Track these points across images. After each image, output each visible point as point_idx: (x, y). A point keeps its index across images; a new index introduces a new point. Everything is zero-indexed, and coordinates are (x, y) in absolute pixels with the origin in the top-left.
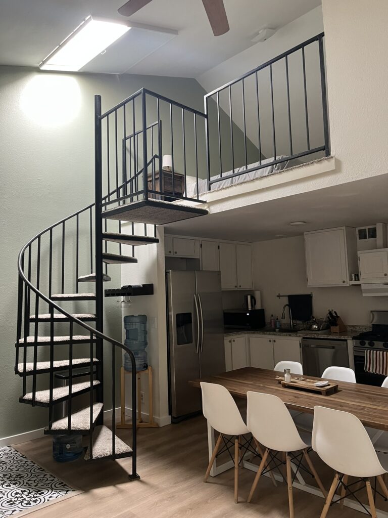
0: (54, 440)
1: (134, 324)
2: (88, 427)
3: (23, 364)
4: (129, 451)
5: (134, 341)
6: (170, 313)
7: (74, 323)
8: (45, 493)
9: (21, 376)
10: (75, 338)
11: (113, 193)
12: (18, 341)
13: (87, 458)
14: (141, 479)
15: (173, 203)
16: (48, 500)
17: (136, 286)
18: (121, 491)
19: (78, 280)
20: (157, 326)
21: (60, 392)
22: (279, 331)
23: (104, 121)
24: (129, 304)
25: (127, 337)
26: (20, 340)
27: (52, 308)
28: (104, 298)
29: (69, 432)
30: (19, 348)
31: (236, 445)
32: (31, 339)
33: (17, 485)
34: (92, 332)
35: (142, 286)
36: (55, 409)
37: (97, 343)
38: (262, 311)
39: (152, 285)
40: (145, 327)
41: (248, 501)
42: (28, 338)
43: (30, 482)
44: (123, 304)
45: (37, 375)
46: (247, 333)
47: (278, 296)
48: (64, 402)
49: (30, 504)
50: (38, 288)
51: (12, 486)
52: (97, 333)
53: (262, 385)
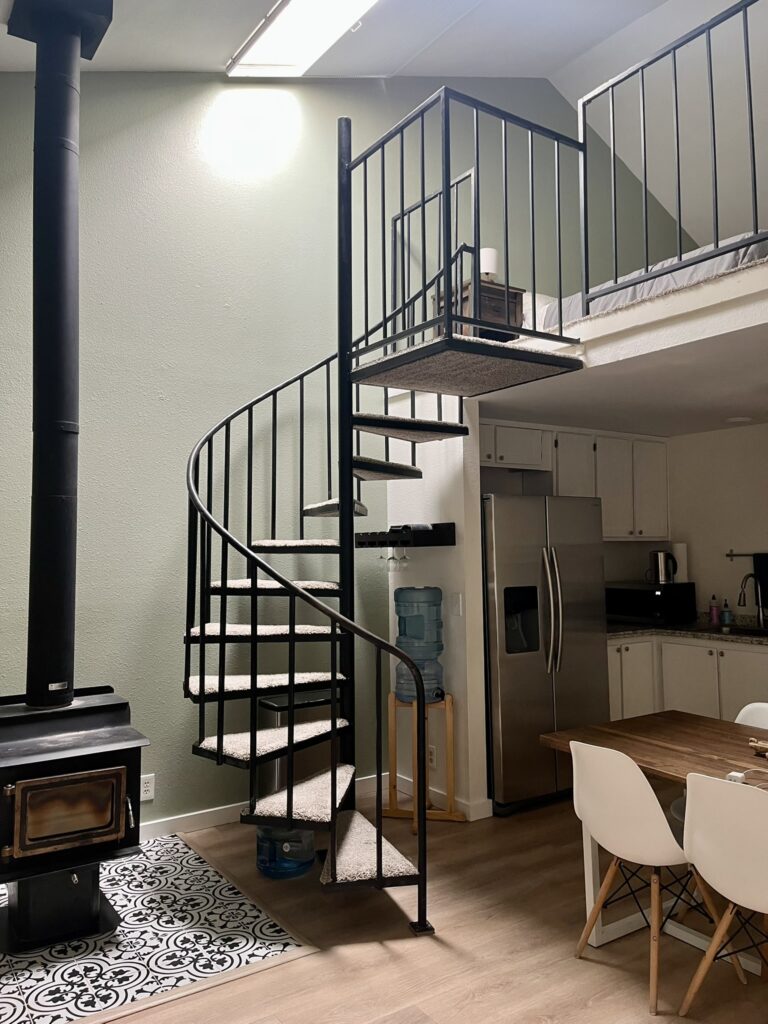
0: (260, 833)
1: (415, 605)
2: (328, 818)
3: (198, 678)
4: (411, 873)
5: (416, 641)
6: (490, 585)
7: (297, 598)
8: (241, 945)
9: (195, 702)
10: (300, 629)
11: (375, 330)
12: (188, 632)
13: (325, 879)
14: (437, 933)
15: (509, 344)
16: (247, 962)
17: (418, 526)
18: (396, 957)
19: (304, 513)
20: (464, 611)
21: (272, 740)
22: (731, 632)
23: (357, 175)
24: (405, 565)
25: (402, 632)
26: (192, 630)
27: (253, 567)
28: (357, 551)
29: (289, 822)
30: (192, 645)
31: (655, 888)
32: (213, 628)
33: (186, 921)
34: (334, 620)
35: (431, 527)
36: (260, 774)
37: (343, 640)
38: (690, 587)
39: (453, 525)
40: (438, 612)
41: (682, 1013)
42: (207, 625)
43: (211, 918)
44: (392, 564)
45: (226, 702)
46: (657, 634)
47: (728, 555)
48: (278, 761)
49: (211, 967)
50: (226, 526)
51: (177, 923)
52: (344, 621)
53: (716, 757)
